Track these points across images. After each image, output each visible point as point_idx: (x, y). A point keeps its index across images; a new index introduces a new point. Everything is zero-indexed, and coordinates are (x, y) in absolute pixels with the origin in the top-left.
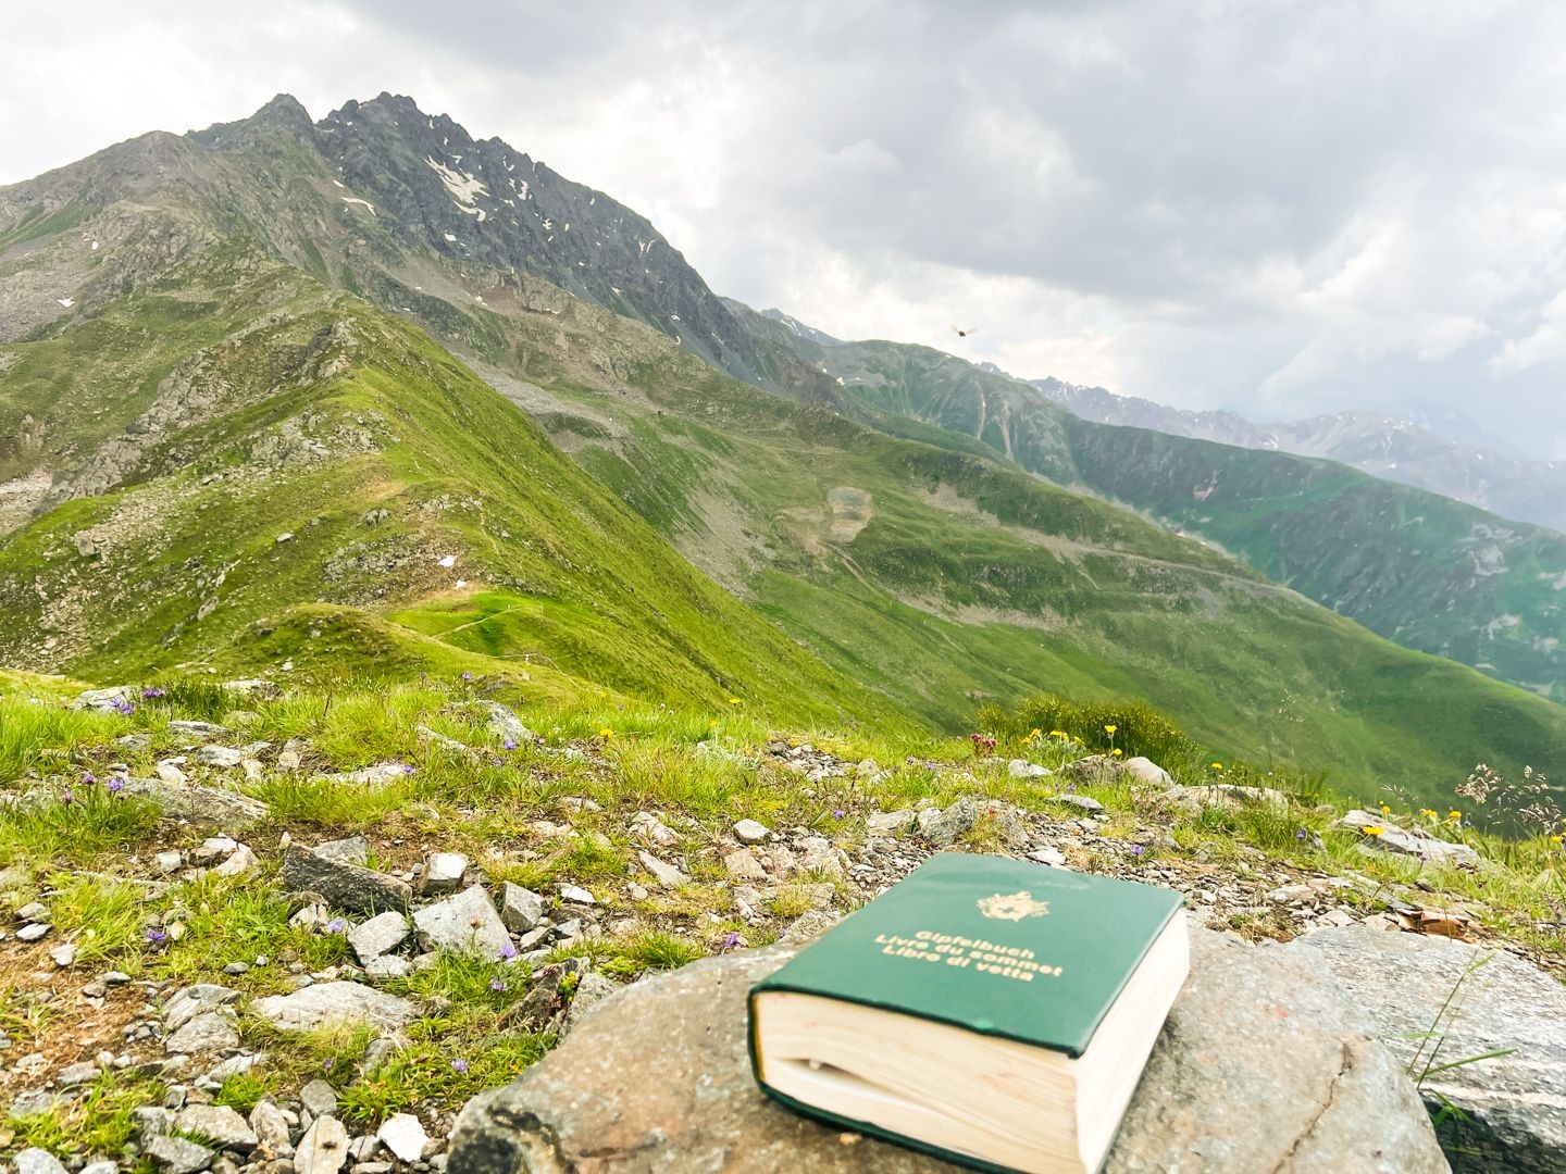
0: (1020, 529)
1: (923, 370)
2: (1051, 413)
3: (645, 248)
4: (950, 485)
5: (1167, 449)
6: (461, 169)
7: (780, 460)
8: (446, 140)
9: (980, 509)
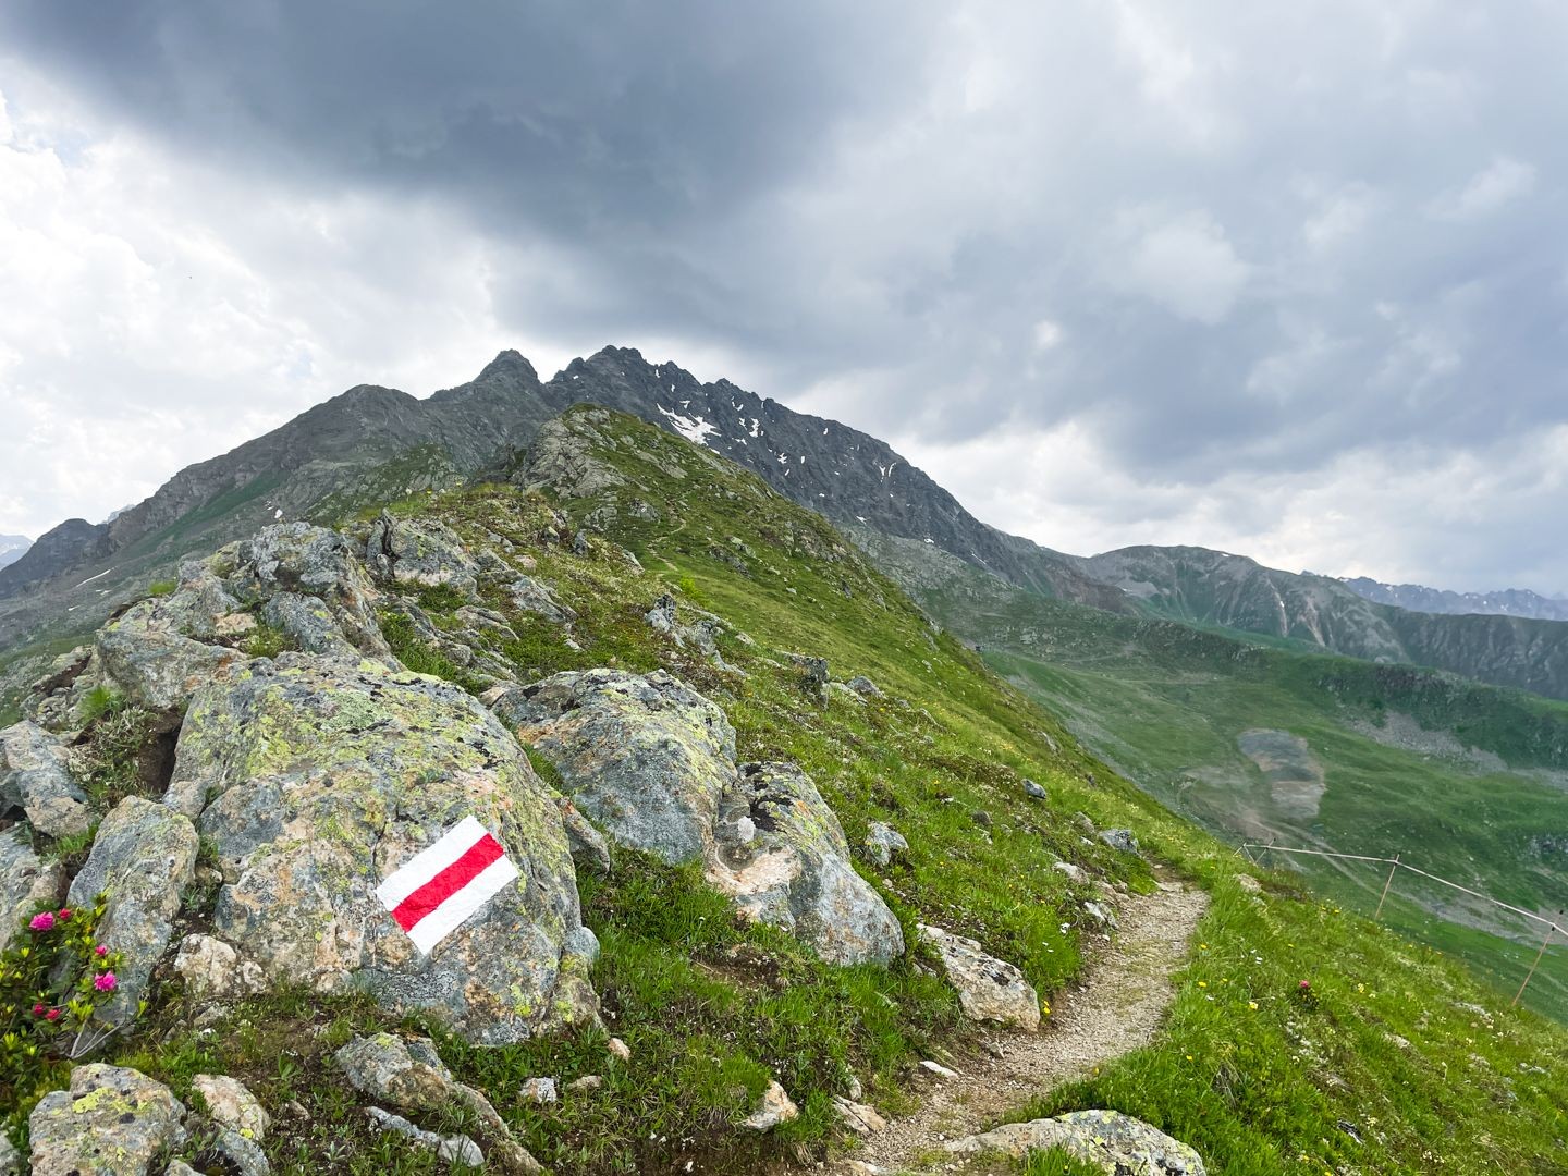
0: (1543, 772)
1: (1200, 574)
2: (1368, 606)
3: (886, 472)
4: (1403, 713)
5: (1533, 638)
6: (689, 414)
7: (1145, 697)
8: (673, 387)
9: (1467, 744)
